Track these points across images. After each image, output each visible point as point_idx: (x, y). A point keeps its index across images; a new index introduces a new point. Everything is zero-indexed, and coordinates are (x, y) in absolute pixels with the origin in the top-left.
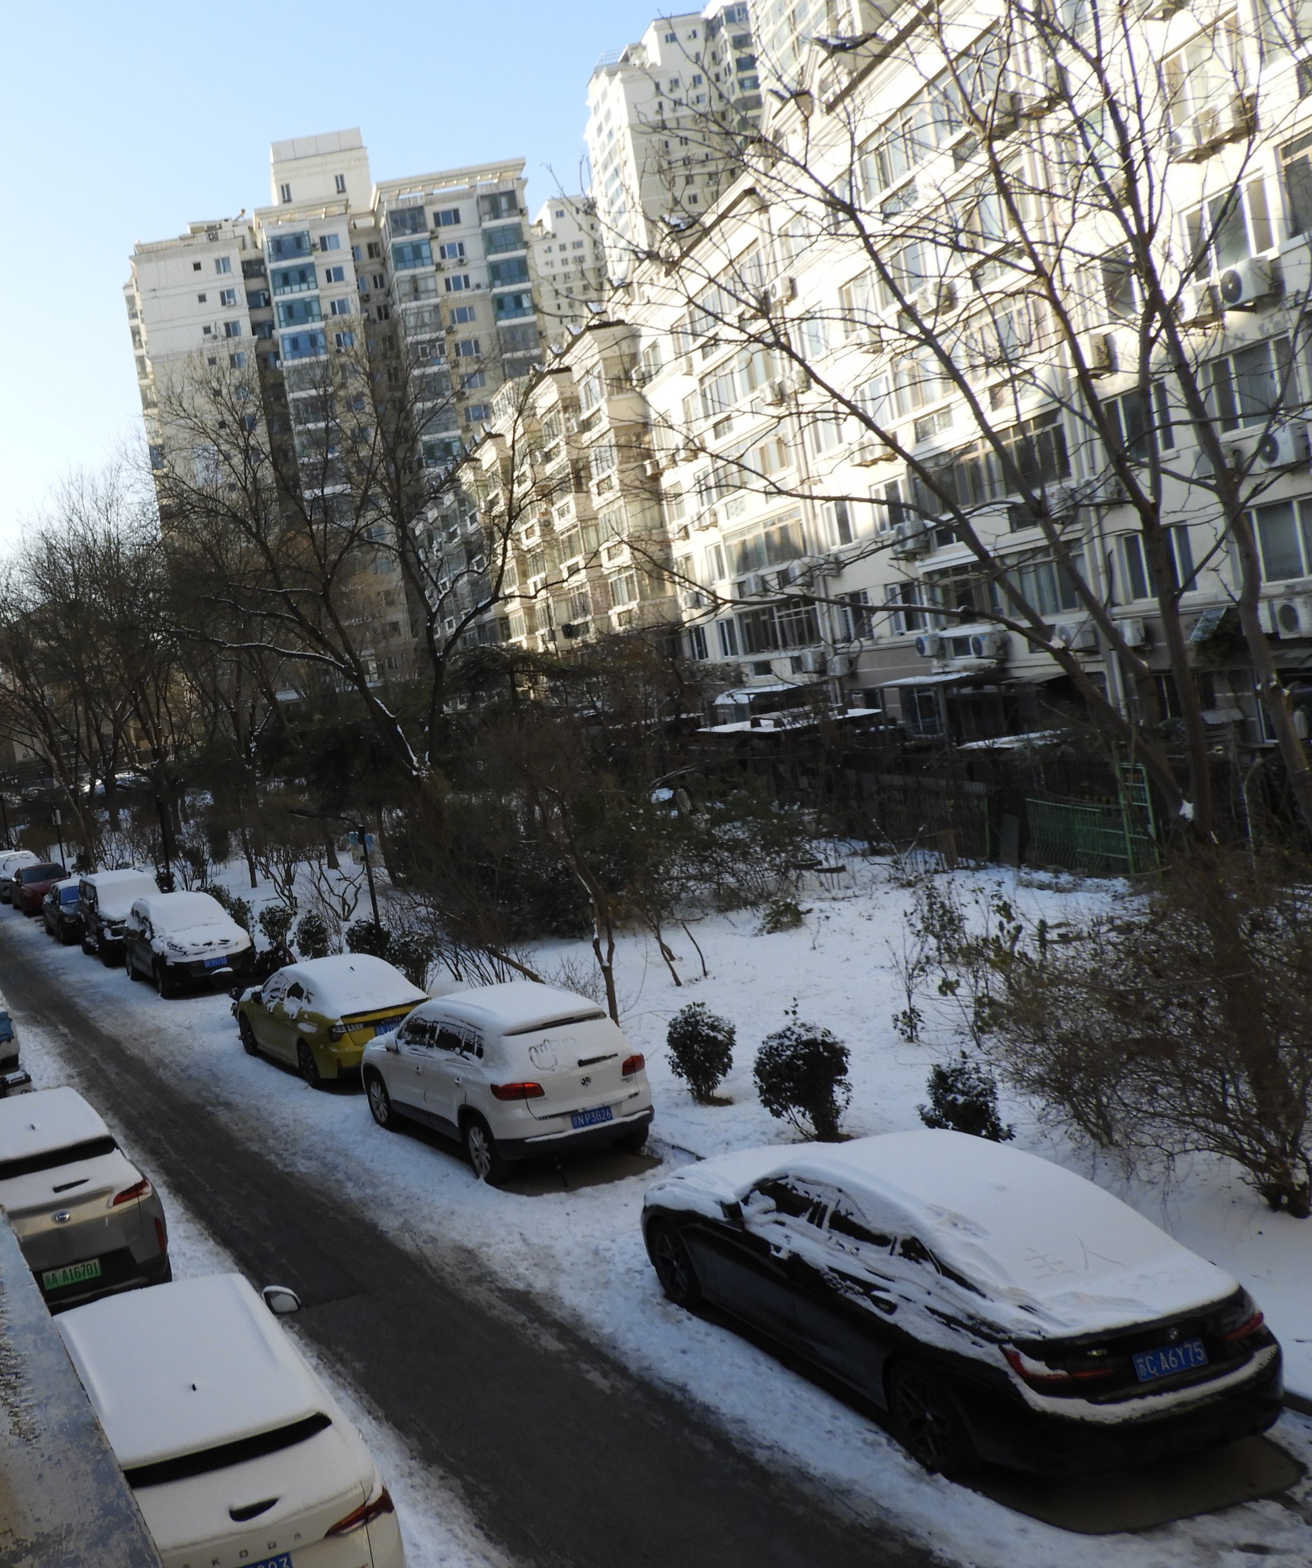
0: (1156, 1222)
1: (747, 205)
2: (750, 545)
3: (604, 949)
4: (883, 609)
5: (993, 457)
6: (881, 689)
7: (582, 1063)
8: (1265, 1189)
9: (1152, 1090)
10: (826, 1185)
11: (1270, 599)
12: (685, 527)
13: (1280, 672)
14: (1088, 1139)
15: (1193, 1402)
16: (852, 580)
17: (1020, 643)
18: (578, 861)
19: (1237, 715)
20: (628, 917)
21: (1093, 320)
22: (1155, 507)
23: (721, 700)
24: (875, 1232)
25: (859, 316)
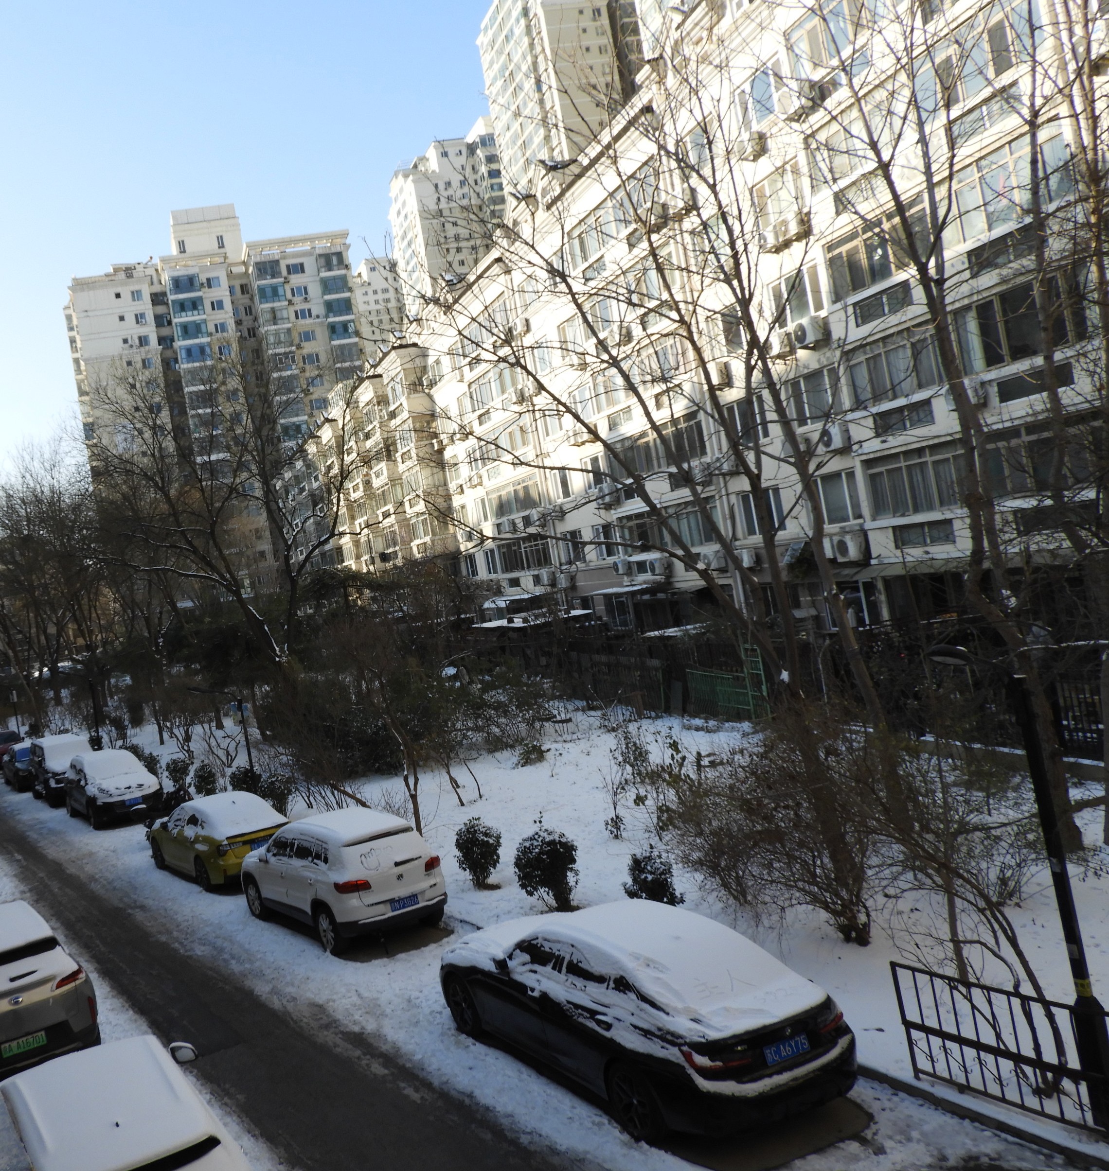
0: (774, 954)
1: (496, 269)
2: (504, 498)
3: (411, 781)
4: (591, 543)
5: (658, 441)
6: (592, 597)
7: (397, 864)
8: (842, 929)
9: (769, 866)
10: (564, 943)
11: (831, 536)
12: (461, 486)
13: (838, 584)
14: (731, 901)
15: (802, 1077)
16: (571, 523)
17: (679, 566)
18: (393, 721)
19: (813, 612)
20: (427, 759)
21: (717, 354)
22: (759, 476)
23: (487, 605)
24: (596, 973)
25: (570, 346)
